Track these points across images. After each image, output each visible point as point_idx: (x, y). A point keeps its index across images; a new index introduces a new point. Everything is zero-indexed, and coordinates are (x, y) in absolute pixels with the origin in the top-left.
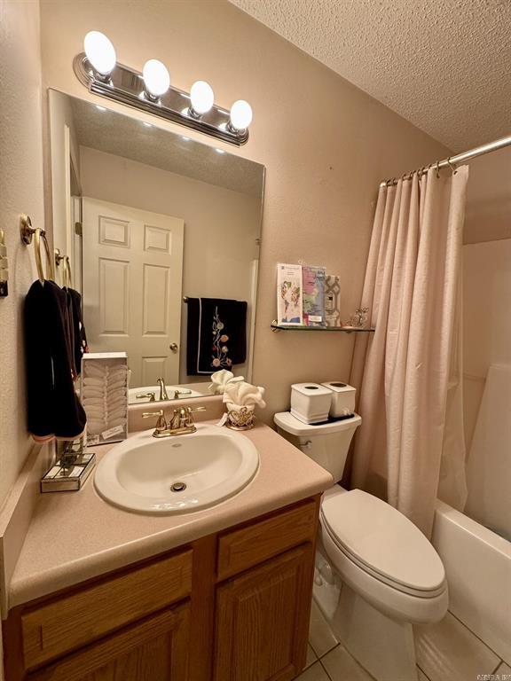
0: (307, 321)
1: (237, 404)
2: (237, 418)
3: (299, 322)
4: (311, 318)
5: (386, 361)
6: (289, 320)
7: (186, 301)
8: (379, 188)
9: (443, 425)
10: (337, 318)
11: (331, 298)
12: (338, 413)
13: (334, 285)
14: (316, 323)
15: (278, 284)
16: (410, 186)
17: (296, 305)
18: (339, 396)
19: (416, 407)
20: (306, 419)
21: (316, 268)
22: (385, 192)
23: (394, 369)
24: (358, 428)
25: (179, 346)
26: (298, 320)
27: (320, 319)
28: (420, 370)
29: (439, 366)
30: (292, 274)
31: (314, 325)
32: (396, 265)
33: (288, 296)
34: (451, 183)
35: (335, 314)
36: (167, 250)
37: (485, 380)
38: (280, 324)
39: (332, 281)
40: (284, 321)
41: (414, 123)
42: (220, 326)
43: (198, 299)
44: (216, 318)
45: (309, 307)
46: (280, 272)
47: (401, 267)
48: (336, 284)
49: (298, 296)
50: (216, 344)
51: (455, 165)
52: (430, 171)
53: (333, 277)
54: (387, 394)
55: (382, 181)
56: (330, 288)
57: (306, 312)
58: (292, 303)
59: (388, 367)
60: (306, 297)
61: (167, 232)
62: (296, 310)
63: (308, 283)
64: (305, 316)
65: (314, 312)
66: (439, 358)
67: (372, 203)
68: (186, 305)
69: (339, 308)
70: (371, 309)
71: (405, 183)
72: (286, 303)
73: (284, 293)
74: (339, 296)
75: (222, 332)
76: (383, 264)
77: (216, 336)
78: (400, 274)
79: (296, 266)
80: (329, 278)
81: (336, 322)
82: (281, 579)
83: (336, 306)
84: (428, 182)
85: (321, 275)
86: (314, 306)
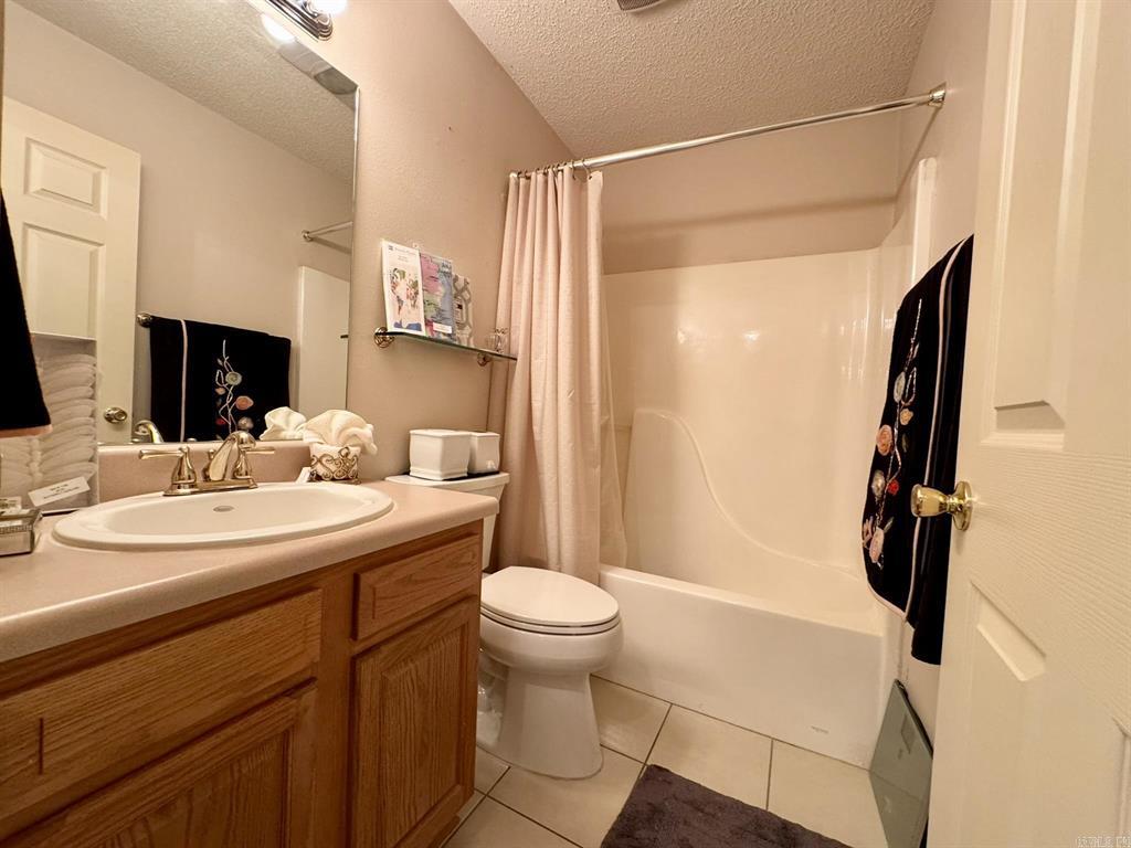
0: (432, 330)
1: (332, 445)
2: (333, 467)
3: (420, 330)
4: (436, 326)
5: (533, 399)
6: (404, 325)
7: (145, 324)
8: (509, 179)
9: (599, 467)
10: (470, 335)
11: (460, 307)
12: (479, 468)
13: (462, 290)
14: (444, 334)
15: (385, 271)
16: (546, 182)
17: (414, 306)
18: (480, 442)
19: (571, 445)
20: (439, 472)
21: (440, 259)
22: (518, 184)
23: (543, 405)
24: (506, 485)
25: (129, 413)
26: (418, 327)
27: (449, 330)
28: (572, 399)
29: (590, 397)
30: (405, 259)
31: (442, 337)
32: (536, 276)
33: (402, 290)
34: (586, 189)
35: (467, 330)
36: (94, 205)
37: (631, 428)
38: (391, 328)
39: (461, 283)
40: (398, 325)
41: (542, 114)
42: (234, 379)
43: (178, 323)
44: (224, 361)
45: (432, 312)
46: (386, 251)
47: (542, 279)
48: (465, 288)
49: (417, 293)
50: (225, 412)
51: (591, 168)
52: (566, 169)
53: (461, 278)
54: (537, 437)
55: (512, 171)
56: (458, 294)
57: (429, 318)
58: (407, 303)
59: (536, 405)
60: (428, 297)
61: (96, 170)
62: (414, 312)
63: (430, 278)
64: (428, 323)
65: (440, 317)
66: (590, 388)
67: (502, 195)
68: (146, 332)
69: (471, 321)
70: (508, 331)
71: (540, 177)
72: (399, 300)
73: (394, 286)
74: (470, 305)
75: (238, 391)
76: (520, 276)
77: (224, 397)
78: (542, 288)
79: (411, 250)
80: (456, 279)
81: (468, 340)
82: (443, 647)
83: (467, 319)
84: (565, 181)
85: (447, 270)
86: (440, 311)
